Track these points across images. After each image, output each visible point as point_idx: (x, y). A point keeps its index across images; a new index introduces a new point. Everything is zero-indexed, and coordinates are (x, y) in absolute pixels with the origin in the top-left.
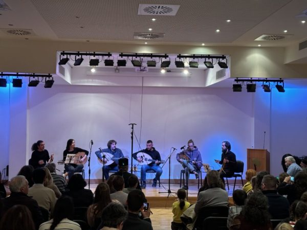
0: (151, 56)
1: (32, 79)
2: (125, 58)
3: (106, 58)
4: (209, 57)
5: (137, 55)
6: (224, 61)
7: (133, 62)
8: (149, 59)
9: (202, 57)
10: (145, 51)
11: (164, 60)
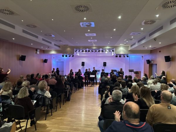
0: (96, 49)
1: (69, 55)
2: (90, 50)
3: (85, 50)
4: (110, 49)
5: (92, 49)
6: (113, 50)
7: (91, 51)
8: (95, 50)
9: (108, 49)
10: (94, 48)
11: (99, 50)
